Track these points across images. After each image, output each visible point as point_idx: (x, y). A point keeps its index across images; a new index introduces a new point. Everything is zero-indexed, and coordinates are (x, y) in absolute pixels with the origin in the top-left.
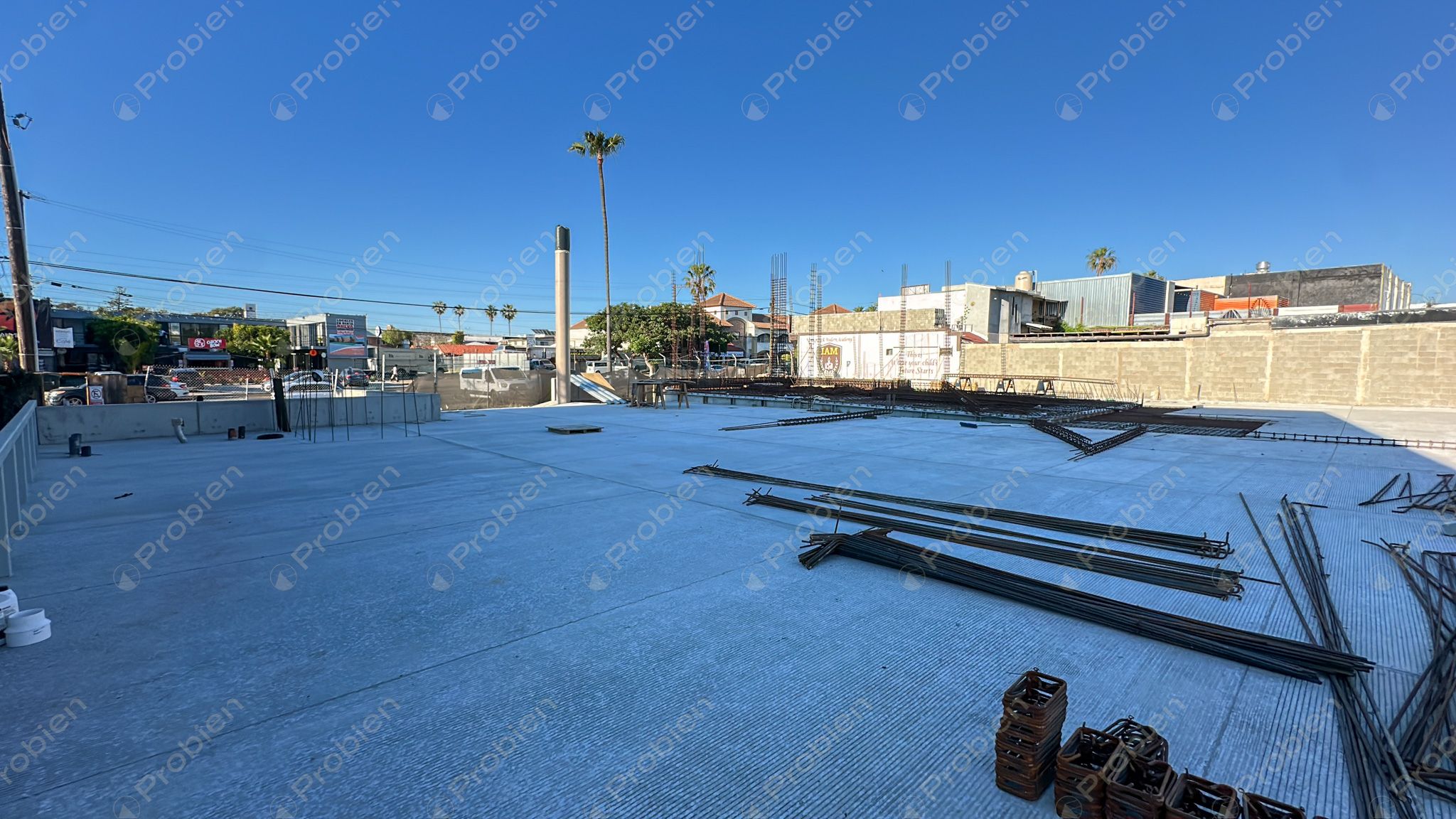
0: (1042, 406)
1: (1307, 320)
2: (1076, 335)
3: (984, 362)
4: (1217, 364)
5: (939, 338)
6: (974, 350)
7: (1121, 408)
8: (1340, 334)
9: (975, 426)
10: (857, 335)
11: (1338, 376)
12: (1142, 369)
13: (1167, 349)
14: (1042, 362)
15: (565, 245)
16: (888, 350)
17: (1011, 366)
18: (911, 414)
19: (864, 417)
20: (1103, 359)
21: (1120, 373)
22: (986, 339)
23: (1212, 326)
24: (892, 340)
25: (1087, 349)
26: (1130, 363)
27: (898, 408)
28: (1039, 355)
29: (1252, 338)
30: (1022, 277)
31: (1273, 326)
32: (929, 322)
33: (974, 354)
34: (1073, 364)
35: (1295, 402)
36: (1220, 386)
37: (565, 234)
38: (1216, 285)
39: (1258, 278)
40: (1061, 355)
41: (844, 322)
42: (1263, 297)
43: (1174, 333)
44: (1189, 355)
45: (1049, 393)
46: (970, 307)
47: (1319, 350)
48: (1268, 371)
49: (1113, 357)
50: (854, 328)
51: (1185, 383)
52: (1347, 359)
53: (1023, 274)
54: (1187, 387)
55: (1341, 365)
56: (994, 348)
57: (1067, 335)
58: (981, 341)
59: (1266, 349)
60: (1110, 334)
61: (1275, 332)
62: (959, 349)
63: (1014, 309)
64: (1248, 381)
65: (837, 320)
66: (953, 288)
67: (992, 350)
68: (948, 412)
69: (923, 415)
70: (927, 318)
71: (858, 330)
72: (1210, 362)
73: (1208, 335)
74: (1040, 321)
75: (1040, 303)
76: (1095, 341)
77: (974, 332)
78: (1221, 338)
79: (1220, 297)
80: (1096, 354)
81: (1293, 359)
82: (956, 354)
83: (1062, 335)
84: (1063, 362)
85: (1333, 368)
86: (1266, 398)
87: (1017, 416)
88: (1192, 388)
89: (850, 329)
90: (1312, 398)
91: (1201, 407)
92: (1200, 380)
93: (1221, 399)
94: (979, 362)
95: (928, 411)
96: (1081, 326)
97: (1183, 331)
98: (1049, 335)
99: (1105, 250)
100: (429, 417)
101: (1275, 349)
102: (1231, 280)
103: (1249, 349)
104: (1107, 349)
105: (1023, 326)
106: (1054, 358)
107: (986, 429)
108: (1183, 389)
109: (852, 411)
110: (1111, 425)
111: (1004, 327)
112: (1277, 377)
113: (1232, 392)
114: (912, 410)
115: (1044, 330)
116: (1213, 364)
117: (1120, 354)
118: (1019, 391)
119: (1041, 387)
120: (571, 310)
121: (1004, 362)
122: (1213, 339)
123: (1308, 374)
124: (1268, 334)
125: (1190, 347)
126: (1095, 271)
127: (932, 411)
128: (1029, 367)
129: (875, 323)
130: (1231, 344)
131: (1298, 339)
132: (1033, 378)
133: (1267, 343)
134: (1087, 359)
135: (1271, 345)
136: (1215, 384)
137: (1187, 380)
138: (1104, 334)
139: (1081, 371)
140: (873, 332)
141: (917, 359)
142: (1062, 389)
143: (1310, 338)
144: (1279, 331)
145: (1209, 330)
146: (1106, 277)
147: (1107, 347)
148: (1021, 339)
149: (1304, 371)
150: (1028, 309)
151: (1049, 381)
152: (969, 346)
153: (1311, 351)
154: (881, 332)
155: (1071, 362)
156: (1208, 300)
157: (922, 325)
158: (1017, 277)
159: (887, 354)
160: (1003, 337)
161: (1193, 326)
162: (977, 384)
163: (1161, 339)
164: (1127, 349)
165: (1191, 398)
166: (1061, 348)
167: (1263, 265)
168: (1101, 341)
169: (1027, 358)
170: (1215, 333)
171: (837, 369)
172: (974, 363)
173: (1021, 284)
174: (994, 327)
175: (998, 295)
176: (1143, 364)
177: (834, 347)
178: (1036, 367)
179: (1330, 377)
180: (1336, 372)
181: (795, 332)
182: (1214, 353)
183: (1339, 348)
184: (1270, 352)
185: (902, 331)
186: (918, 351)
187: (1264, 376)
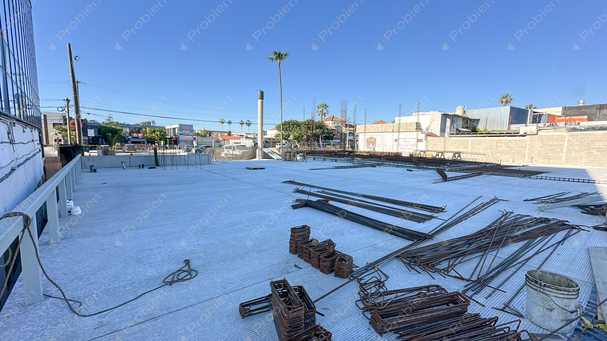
0: (450, 164)
1: (584, 128)
2: (483, 134)
3: (436, 145)
4: (541, 147)
5: (414, 135)
6: (432, 140)
8: (600, 134)
9: (412, 171)
10: (383, 133)
11: (599, 153)
12: (506, 149)
13: (518, 140)
14: (461, 146)
15: (262, 98)
16: (396, 140)
17: (448, 147)
18: (393, 166)
19: (371, 166)
20: (489, 144)
21: (496, 151)
22: (439, 135)
23: (539, 130)
24: (396, 135)
25: (482, 140)
26: (501, 146)
27: (387, 163)
28: (460, 142)
29: (558, 136)
30: (459, 108)
31: (568, 130)
32: (414, 128)
33: (432, 142)
34: (475, 146)
35: (577, 165)
36: (542, 157)
37: (262, 93)
38: (557, 111)
39: (579, 108)
40: (470, 142)
41: (378, 128)
42: (572, 117)
43: (522, 133)
44: (528, 143)
45: (459, 158)
46: (432, 121)
47: (589, 142)
48: (565, 151)
49: (493, 143)
50: (382, 130)
51: (525, 155)
52: (603, 146)
53: (459, 107)
54: (527, 157)
55: (600, 148)
56: (440, 139)
57: (479, 134)
58: (436, 136)
59: (564, 141)
60: (492, 134)
61: (569, 133)
62: (426, 139)
63: (452, 123)
64: (555, 155)
65: (375, 127)
66: (421, 113)
67: (440, 140)
68: (407, 165)
69: (397, 166)
70: (412, 126)
71: (383, 131)
72: (538, 146)
73: (537, 134)
74: (467, 128)
75: (466, 120)
76: (486, 137)
77: (433, 132)
78: (543, 136)
79: (558, 116)
80: (486, 142)
81: (577, 145)
82: (424, 141)
83: (477, 134)
84: (471, 146)
85: (596, 150)
86: (563, 162)
87: (434, 167)
88: (529, 158)
89: (380, 131)
90: (585, 163)
91: (527, 166)
92: (532, 154)
93: (542, 163)
94: (434, 145)
95: (399, 164)
96: (486, 130)
97: (526, 132)
98: (465, 134)
99: (508, 95)
100: (207, 163)
101: (569, 141)
102: (565, 109)
103: (556, 141)
104: (491, 140)
105: (457, 129)
106: (467, 144)
107: (417, 172)
108: (525, 158)
111: (447, 130)
112: (569, 153)
113: (547, 160)
114: (393, 164)
115: (468, 132)
116: (539, 147)
117: (497, 142)
118: (446, 158)
119: (454, 156)
120: (264, 123)
121: (445, 145)
122: (539, 136)
123: (584, 152)
124: (566, 134)
125: (529, 139)
126: (503, 104)
127: (400, 165)
128: (456, 147)
129: (390, 128)
130: (548, 138)
131: (580, 136)
133: (565, 138)
134: (482, 144)
135: (567, 139)
136: (540, 156)
137: (527, 154)
138: (490, 134)
139: (479, 149)
140: (389, 132)
141: (408, 144)
142: (464, 157)
143: (586, 136)
144: (571, 133)
145: (538, 132)
146: (498, 108)
147: (491, 139)
148: (453, 135)
149: (583, 151)
150: (460, 122)
151: (459, 153)
152: (430, 138)
153: (586, 142)
154: (393, 132)
155: (474, 145)
156: (552, 118)
157: (410, 129)
158: (457, 108)
159: (395, 141)
160: (446, 135)
161: (531, 130)
162: (432, 155)
163: (516, 136)
164: (500, 140)
165: (528, 162)
166: (470, 140)
167: (581, 102)
168: (488, 136)
169: (455, 144)
170: (540, 133)
171: (374, 147)
172: (431, 145)
173: (459, 112)
174: (443, 130)
175: (445, 116)
176: (507, 147)
177: (373, 138)
178: (459, 147)
179: (594, 154)
180: (598, 151)
181: (357, 132)
182: (540, 142)
183: (600, 141)
184: (566, 142)
186: (408, 140)
187: (563, 153)
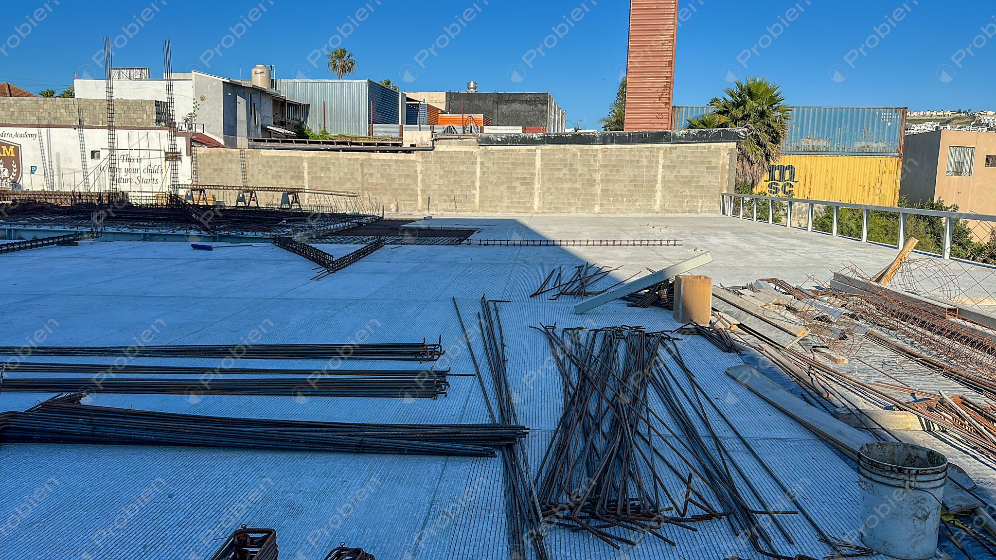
0: (288, 221)
1: (501, 139)
2: (318, 143)
3: (221, 170)
4: (441, 177)
5: (160, 139)
6: (209, 155)
7: (364, 221)
8: (523, 151)
9: (209, 248)
10: (44, 131)
11: (523, 188)
12: (381, 181)
13: (402, 161)
14: (286, 172)
16: (93, 152)
17: (252, 175)
18: (129, 237)
19: (59, 244)
20: (346, 170)
21: (363, 185)
22: (222, 143)
23: (436, 140)
24: (97, 138)
25: (331, 159)
26: (371, 175)
27: (110, 230)
28: (283, 163)
29: (465, 153)
30: (259, 71)
31: (479, 142)
32: (148, 117)
33: (208, 161)
34: (318, 175)
35: (497, 212)
36: (444, 197)
38: (438, 99)
39: (469, 96)
40: (305, 165)
41: (21, 110)
42: (473, 116)
43: (406, 145)
44: (419, 168)
45: (295, 206)
46: (199, 102)
47: (510, 166)
48: (478, 184)
49: (356, 168)
50: (38, 119)
51: (417, 195)
52: (528, 174)
53: (259, 68)
54: (420, 198)
55: (524, 178)
56: (230, 153)
57: (310, 142)
58: (217, 145)
59: (474, 163)
60: (352, 144)
61: (481, 147)
62: (190, 153)
63: (251, 110)
64: (464, 193)
65: (10, 106)
66: (174, 76)
67: (229, 155)
68: (177, 232)
69: (146, 238)
70: (144, 111)
71: (45, 123)
72: (436, 175)
73: (433, 149)
74: (282, 124)
75: (280, 104)
76: (338, 150)
77: (205, 133)
78: (443, 152)
79: (442, 112)
80: (339, 164)
81: (494, 173)
82: (186, 160)
83: (305, 142)
84: (308, 174)
85: (519, 181)
86: (477, 208)
87: (260, 234)
88: (423, 200)
89: (33, 120)
90: (508, 207)
91: (430, 218)
92: (428, 192)
93: (445, 210)
94: (215, 170)
95: (151, 231)
96: (324, 132)
97: (414, 143)
98: (291, 142)
99: (345, 52)
101: (482, 163)
102: (450, 96)
103: (464, 163)
104: (349, 160)
105: (264, 129)
106: (298, 168)
107: (223, 251)
108: (416, 201)
109: (40, 236)
110: (354, 240)
111: (242, 128)
112: (484, 189)
113: (453, 204)
114: (129, 231)
115: (287, 136)
116: (438, 177)
117: (362, 165)
118: (262, 205)
119: (285, 200)
121: (244, 172)
122: (437, 152)
123: (505, 186)
124: (476, 150)
125: (420, 160)
126: (335, 73)
127: (156, 232)
128: (273, 177)
129: (70, 114)
130: (451, 158)
131: (496, 155)
132: (276, 190)
133: (476, 158)
134: (332, 168)
135: (479, 160)
136: (441, 195)
137: (419, 193)
138: (345, 143)
139: (326, 182)
140: (70, 127)
141: (135, 165)
142: (307, 202)
143: (504, 154)
144: (484, 148)
145: (433, 144)
146: (345, 81)
147: (349, 157)
148: (262, 144)
149: (502, 183)
150: (268, 109)
151: (295, 192)
152: (202, 150)
153: (505, 166)
154: (80, 126)
155: (316, 172)
156: (433, 114)
157: (140, 120)
158: (254, 71)
159: (93, 157)
160: (242, 141)
161: (421, 139)
162: (214, 197)
163: (396, 152)
164: (368, 160)
165: (423, 210)
166: (305, 156)
167: (472, 84)
168: (344, 150)
169: (270, 167)
170: (440, 147)
171: (17, 177)
172: (209, 171)
173: (259, 79)
174: (230, 129)
175: (232, 90)
176: (382, 176)
177: (8, 146)
178: (280, 177)
179: (518, 190)
180: (522, 184)
182: (438, 166)
183: (523, 164)
184: (478, 166)
185: (111, 128)
186: (134, 154)
187: (475, 189)
